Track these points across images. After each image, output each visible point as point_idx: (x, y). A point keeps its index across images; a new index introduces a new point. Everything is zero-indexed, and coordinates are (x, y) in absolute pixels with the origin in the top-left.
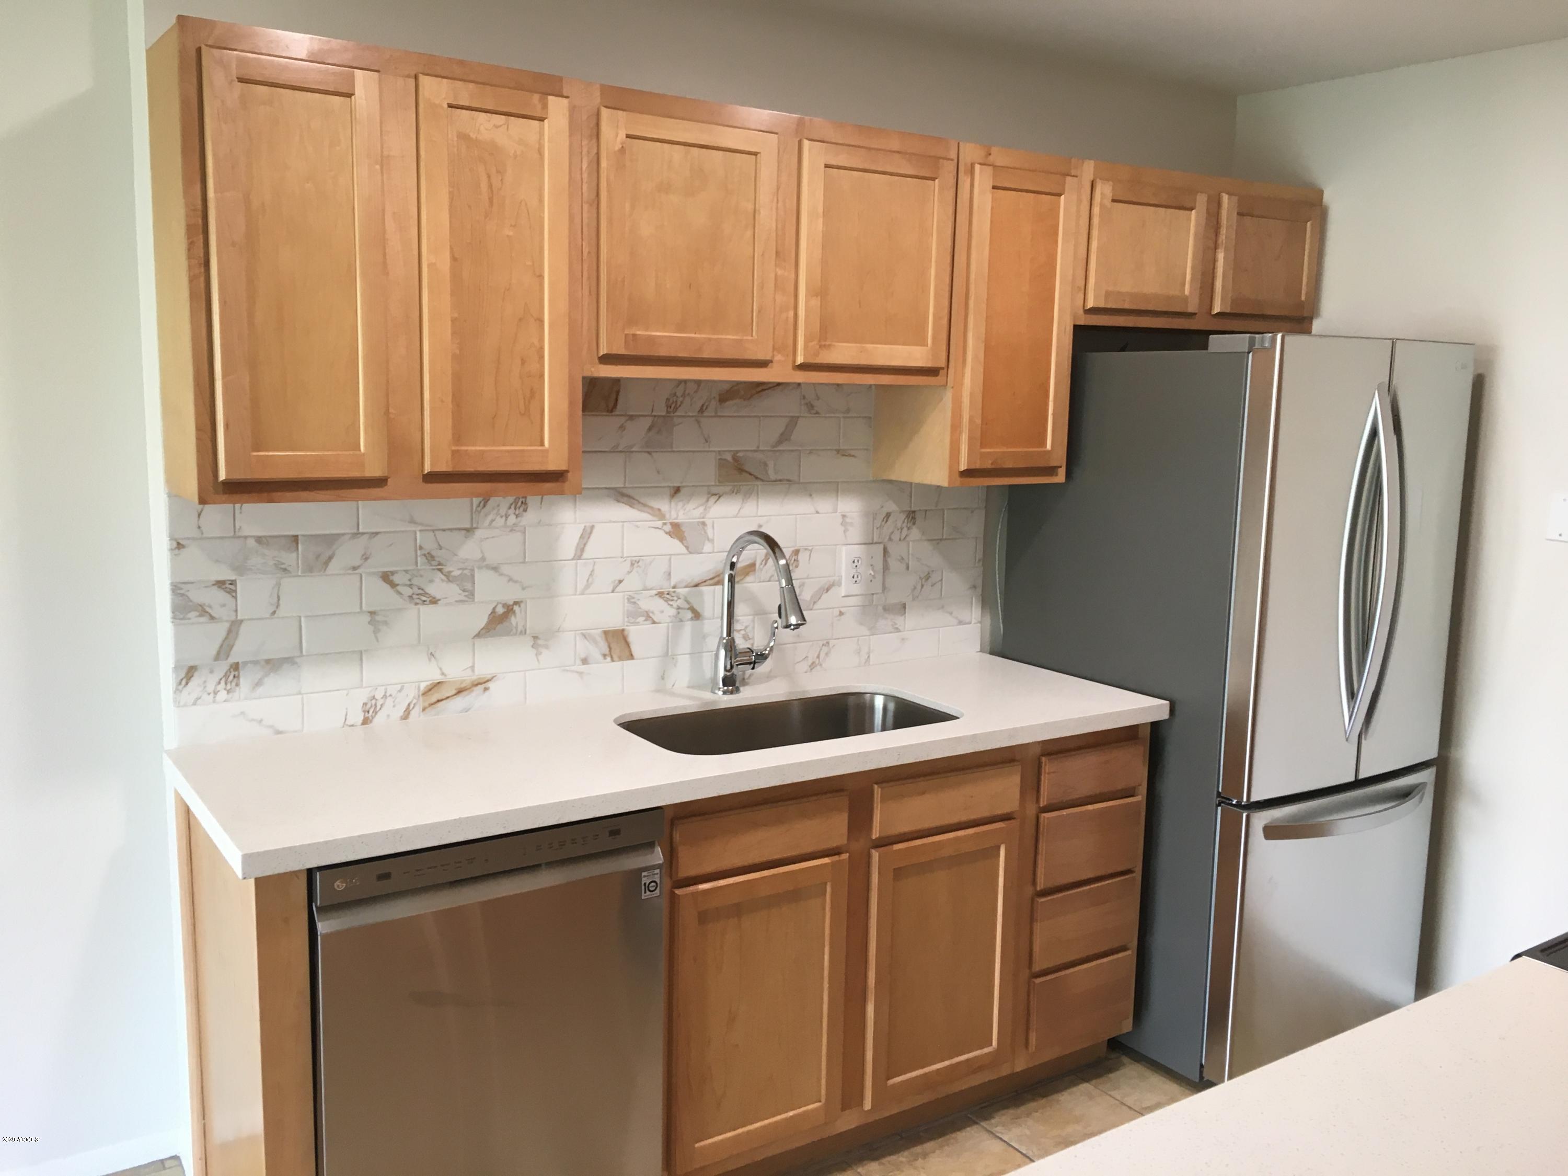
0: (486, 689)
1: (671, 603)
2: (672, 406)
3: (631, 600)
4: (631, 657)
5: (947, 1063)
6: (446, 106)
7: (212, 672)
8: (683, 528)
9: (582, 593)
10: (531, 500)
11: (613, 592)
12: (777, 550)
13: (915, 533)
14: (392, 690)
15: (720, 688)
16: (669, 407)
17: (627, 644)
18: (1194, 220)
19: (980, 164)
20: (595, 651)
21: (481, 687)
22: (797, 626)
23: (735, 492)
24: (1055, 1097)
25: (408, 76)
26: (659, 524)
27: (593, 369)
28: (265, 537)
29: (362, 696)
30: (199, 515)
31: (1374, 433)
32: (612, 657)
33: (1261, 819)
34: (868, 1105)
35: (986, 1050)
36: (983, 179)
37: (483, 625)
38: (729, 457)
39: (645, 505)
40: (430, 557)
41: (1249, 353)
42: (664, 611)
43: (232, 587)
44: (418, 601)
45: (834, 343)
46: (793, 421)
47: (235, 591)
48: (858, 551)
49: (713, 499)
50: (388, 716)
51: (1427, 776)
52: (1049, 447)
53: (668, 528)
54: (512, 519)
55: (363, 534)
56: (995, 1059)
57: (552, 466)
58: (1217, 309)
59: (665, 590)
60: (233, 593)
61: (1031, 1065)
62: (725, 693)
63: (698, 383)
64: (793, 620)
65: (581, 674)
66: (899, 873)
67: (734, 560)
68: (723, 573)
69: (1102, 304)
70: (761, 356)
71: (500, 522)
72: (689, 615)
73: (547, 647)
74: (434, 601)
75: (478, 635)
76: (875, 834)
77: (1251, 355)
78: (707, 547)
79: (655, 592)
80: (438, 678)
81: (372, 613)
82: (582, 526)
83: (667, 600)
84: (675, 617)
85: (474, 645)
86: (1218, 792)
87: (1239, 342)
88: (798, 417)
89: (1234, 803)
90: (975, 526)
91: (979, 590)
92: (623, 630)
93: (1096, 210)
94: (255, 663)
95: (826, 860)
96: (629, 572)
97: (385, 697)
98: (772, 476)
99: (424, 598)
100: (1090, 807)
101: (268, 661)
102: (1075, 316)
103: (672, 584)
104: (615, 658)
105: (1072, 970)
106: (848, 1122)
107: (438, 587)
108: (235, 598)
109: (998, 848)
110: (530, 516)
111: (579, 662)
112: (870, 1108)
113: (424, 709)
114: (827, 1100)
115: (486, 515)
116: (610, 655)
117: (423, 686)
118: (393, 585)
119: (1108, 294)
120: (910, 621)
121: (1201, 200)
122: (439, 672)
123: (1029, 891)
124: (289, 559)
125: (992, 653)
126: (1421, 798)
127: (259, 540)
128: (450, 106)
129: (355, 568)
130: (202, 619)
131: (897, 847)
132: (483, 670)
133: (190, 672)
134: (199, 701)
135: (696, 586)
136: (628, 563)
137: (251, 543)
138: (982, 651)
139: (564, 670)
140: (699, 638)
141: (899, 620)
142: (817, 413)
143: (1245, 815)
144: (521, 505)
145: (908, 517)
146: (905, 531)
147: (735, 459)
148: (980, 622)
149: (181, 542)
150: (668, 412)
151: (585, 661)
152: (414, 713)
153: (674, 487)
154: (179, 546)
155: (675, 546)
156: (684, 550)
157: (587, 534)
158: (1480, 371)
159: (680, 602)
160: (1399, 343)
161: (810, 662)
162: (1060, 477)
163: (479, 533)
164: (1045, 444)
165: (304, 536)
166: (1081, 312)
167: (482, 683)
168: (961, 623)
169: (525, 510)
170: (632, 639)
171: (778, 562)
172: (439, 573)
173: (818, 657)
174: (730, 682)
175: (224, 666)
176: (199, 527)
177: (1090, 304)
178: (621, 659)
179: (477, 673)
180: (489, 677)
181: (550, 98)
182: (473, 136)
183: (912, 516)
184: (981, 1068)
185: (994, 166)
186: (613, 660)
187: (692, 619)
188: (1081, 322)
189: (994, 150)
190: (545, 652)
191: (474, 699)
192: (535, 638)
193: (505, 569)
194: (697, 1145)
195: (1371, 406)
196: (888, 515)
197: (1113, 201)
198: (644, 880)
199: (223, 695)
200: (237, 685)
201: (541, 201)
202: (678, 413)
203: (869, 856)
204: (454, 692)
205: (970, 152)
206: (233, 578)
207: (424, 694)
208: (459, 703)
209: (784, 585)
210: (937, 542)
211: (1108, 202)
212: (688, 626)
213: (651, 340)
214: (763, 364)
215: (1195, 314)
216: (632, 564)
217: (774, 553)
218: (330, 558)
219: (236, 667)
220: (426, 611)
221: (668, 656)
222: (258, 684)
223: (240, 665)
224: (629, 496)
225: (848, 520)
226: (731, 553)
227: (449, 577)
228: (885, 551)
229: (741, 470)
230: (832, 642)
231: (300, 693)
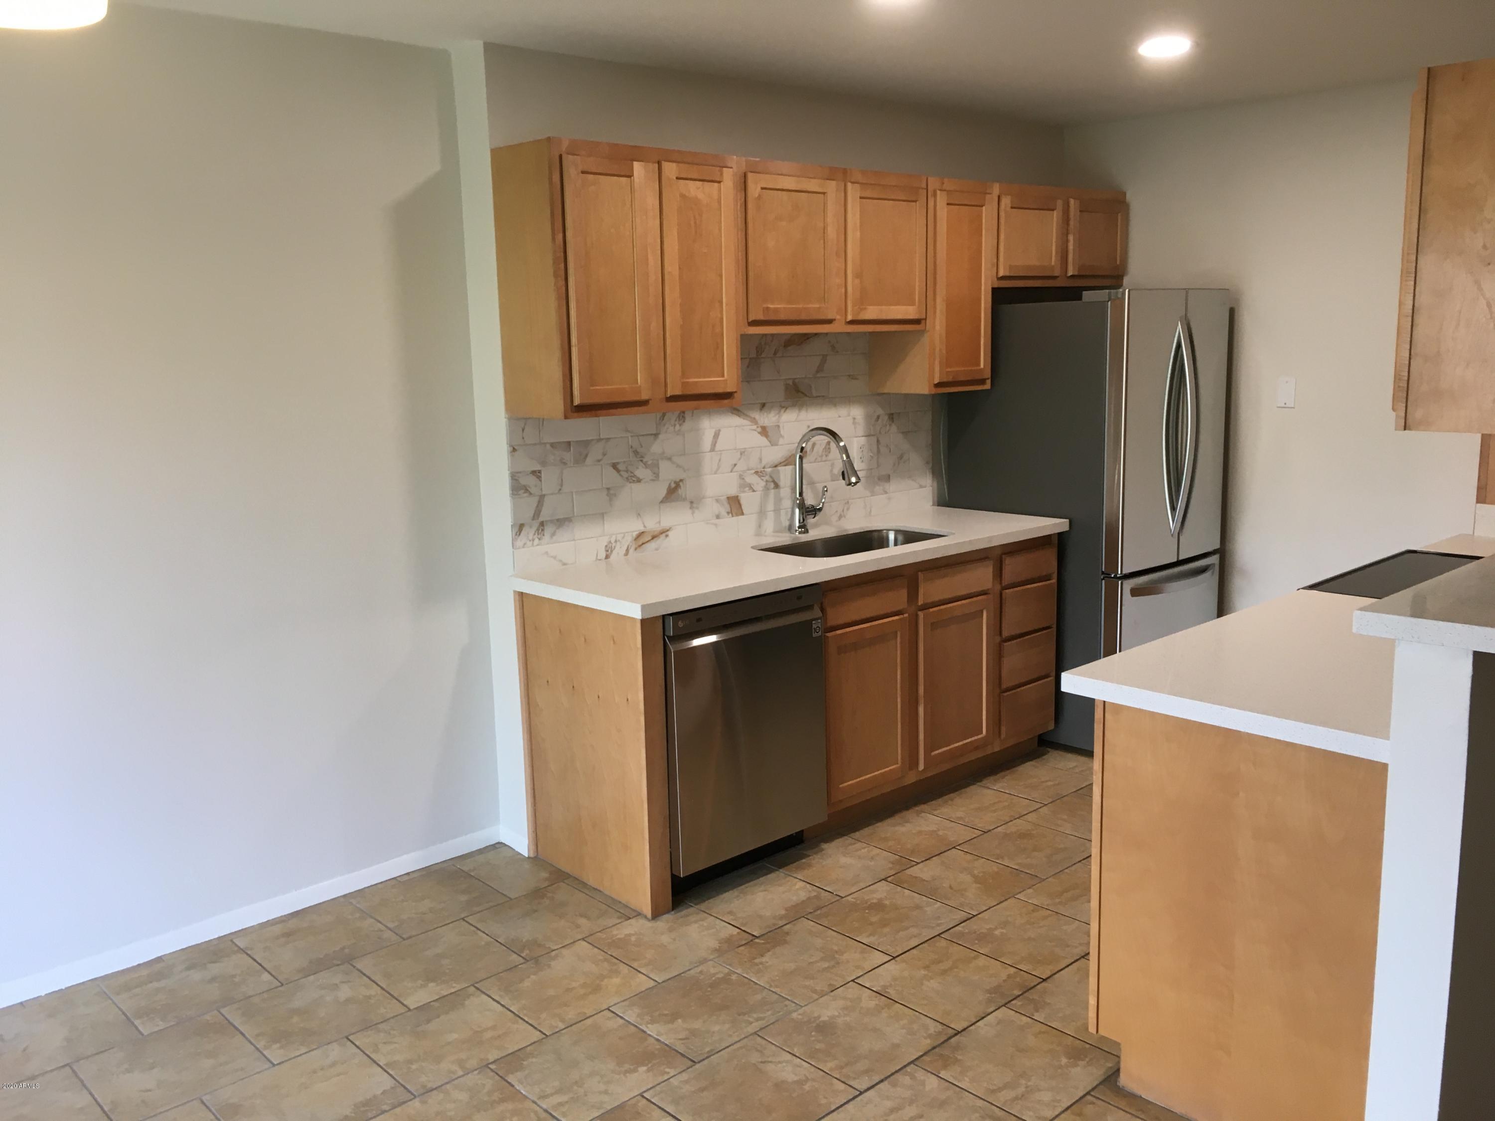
0: (667, 536)
1: (762, 478)
2: (759, 350)
3: (741, 477)
4: (742, 514)
5: (961, 743)
6: (675, 178)
7: (531, 527)
8: (767, 430)
9: (715, 473)
10: (688, 415)
11: (731, 472)
12: (837, 437)
13: (894, 428)
14: (619, 537)
15: (796, 530)
16: (757, 352)
17: (740, 505)
18: (1056, 216)
19: (940, 190)
20: (723, 510)
21: (664, 535)
22: (855, 484)
23: (794, 405)
24: (1015, 769)
25: (655, 163)
26: (755, 427)
27: (745, 330)
28: (555, 443)
29: (604, 541)
30: (523, 430)
31: (1179, 346)
32: (732, 514)
33: (1129, 584)
34: (921, 767)
35: (980, 736)
36: (941, 199)
37: (664, 495)
38: (790, 382)
39: (747, 415)
40: (636, 453)
41: (1108, 301)
42: (759, 483)
43: (539, 474)
44: (631, 481)
45: (868, 307)
46: (824, 357)
47: (540, 477)
48: (863, 440)
49: (783, 410)
50: (618, 553)
51: (1214, 560)
52: (982, 366)
53: (759, 430)
54: (677, 427)
55: (603, 439)
56: (985, 743)
57: (729, 390)
58: (1070, 273)
59: (759, 470)
60: (539, 478)
61: (1002, 748)
62: (800, 533)
63: (773, 335)
64: (853, 480)
65: (716, 525)
66: (934, 626)
67: (804, 445)
68: (795, 456)
69: (1008, 274)
70: (830, 317)
71: (671, 428)
72: (772, 485)
73: (697, 508)
74: (639, 481)
75: (662, 502)
76: (920, 603)
77: (1109, 303)
78: (781, 441)
79: (754, 471)
80: (642, 529)
81: (608, 489)
82: (714, 430)
83: (760, 477)
84: (765, 487)
85: (660, 507)
86: (1102, 571)
87: (1101, 295)
88: (827, 355)
89: (1113, 576)
90: (927, 422)
91: (931, 465)
92: (737, 496)
93: (1002, 214)
94: (552, 521)
95: (896, 618)
96: (740, 459)
97: (616, 541)
98: (815, 395)
99: (634, 479)
100: (1029, 586)
101: (558, 520)
102: (992, 282)
103: (763, 465)
104: (734, 514)
105: (1022, 688)
106: (911, 778)
107: (641, 472)
108: (541, 481)
109: (982, 612)
110: (688, 424)
111: (715, 518)
112: (923, 768)
113: (636, 549)
114: (902, 763)
115: (664, 425)
116: (731, 513)
117: (635, 534)
118: (618, 471)
119: (1011, 267)
120: (892, 486)
121: (1060, 203)
122: (642, 525)
123: (998, 639)
124: (568, 456)
125: (938, 506)
126: (1213, 573)
127: (553, 445)
128: (677, 178)
129: (599, 461)
130: (526, 495)
131: (931, 610)
132: (665, 524)
133: (521, 527)
134: (525, 546)
135: (776, 466)
136: (739, 453)
137: (548, 446)
138: (933, 505)
139: (707, 523)
140: (778, 500)
141: (887, 486)
142: (837, 352)
143: (1120, 582)
144: (682, 417)
145: (889, 418)
146: (888, 427)
147: (795, 384)
148: (932, 486)
149: (516, 448)
150: (757, 356)
151: (718, 517)
152: (631, 551)
153: (761, 403)
154: (514, 450)
155: (763, 441)
156: (768, 443)
157: (716, 435)
158: (1231, 306)
159: (767, 478)
160: (1190, 291)
161: (839, 515)
162: (988, 386)
163: (660, 436)
164: (979, 365)
165: (573, 441)
166: (996, 279)
167: (664, 532)
168: (921, 487)
169: (684, 421)
170: (743, 502)
171: (839, 444)
172: (640, 462)
173: (843, 511)
174: (804, 527)
175: (536, 524)
176: (523, 438)
177: (1001, 274)
178: (737, 515)
179: (662, 525)
180: (668, 528)
181: (724, 169)
182: (687, 194)
183: (891, 417)
184: (977, 748)
185: (948, 191)
186: (733, 516)
187: (774, 488)
188: (996, 286)
189: (946, 180)
190: (696, 511)
191: (661, 541)
192: (692, 502)
193: (675, 459)
194: (841, 786)
195: (1176, 332)
196: (878, 417)
197: (1012, 208)
198: (814, 626)
199: (536, 541)
200: (544, 535)
201: (720, 230)
202: (763, 356)
203: (917, 615)
204: (650, 538)
205: (933, 183)
206: (540, 469)
207: (636, 539)
208: (653, 545)
209: (845, 458)
210: (905, 433)
211: (1009, 209)
212: (772, 492)
213: (776, 310)
214: (830, 321)
215: (1058, 277)
216: (741, 454)
217: (835, 438)
218: (586, 456)
219: (542, 524)
220: (635, 486)
221: (762, 513)
222: (553, 534)
223: (545, 523)
224: (738, 410)
225: (856, 421)
226: (802, 441)
227: (646, 466)
228: (878, 441)
229: (798, 391)
230: (850, 501)
231: (574, 540)
